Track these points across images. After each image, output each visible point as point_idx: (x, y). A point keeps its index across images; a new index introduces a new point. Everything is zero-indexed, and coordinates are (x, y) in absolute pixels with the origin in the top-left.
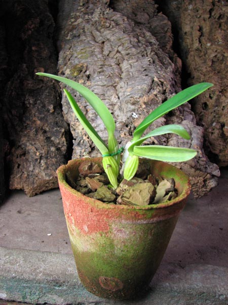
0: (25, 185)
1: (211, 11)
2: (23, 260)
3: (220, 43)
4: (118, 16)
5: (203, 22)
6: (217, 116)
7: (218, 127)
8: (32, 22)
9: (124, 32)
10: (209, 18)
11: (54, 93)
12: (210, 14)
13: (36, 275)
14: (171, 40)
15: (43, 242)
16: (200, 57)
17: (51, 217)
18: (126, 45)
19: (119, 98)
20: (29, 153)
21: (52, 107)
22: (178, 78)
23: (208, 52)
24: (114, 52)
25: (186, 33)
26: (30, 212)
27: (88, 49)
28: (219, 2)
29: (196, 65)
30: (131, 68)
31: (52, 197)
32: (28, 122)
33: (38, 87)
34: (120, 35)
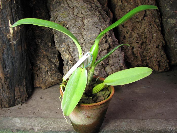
0: (42, 85)
2: (53, 123)
3: (132, 3)
6: (130, 43)
7: (131, 49)
9: (84, 2)
11: (50, 36)
13: (60, 129)
14: (107, 1)
15: (56, 112)
16: (122, 10)
17: (57, 100)
18: (86, 10)
19: (84, 40)
20: (42, 69)
21: (50, 44)
23: (126, 8)
24: (80, 14)
26: (46, 98)
27: (66, 12)
29: (120, 15)
30: (89, 23)
31: (54, 88)
32: (39, 53)
33: (42, 33)
34: (82, 4)
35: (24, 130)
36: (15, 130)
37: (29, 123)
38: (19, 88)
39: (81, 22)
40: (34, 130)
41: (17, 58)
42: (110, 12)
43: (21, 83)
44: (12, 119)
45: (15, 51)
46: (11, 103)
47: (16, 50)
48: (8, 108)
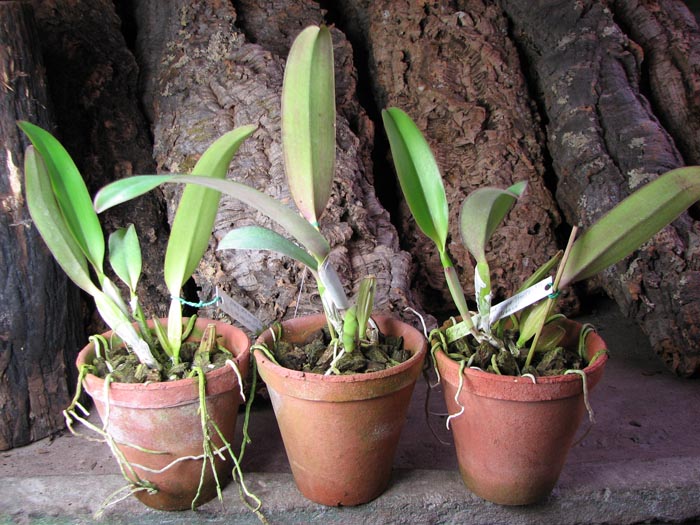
1: (422, 25)
3: (440, 86)
4: (256, 52)
5: (410, 44)
8: (100, 73)
9: (268, 86)
10: (421, 37)
11: (152, 206)
12: (422, 29)
14: (353, 80)
21: (153, 233)
22: (367, 162)
23: (421, 101)
25: (380, 63)
27: (207, 123)
28: (436, 6)
34: (262, 94)
35: (56, 516)
36: (25, 519)
37: (73, 492)
38: (44, 382)
39: (257, 156)
40: (91, 512)
41: (35, 279)
42: (367, 117)
43: (51, 362)
44: (16, 482)
45: (29, 253)
46: (16, 434)
47: (32, 251)
48: (4, 454)
